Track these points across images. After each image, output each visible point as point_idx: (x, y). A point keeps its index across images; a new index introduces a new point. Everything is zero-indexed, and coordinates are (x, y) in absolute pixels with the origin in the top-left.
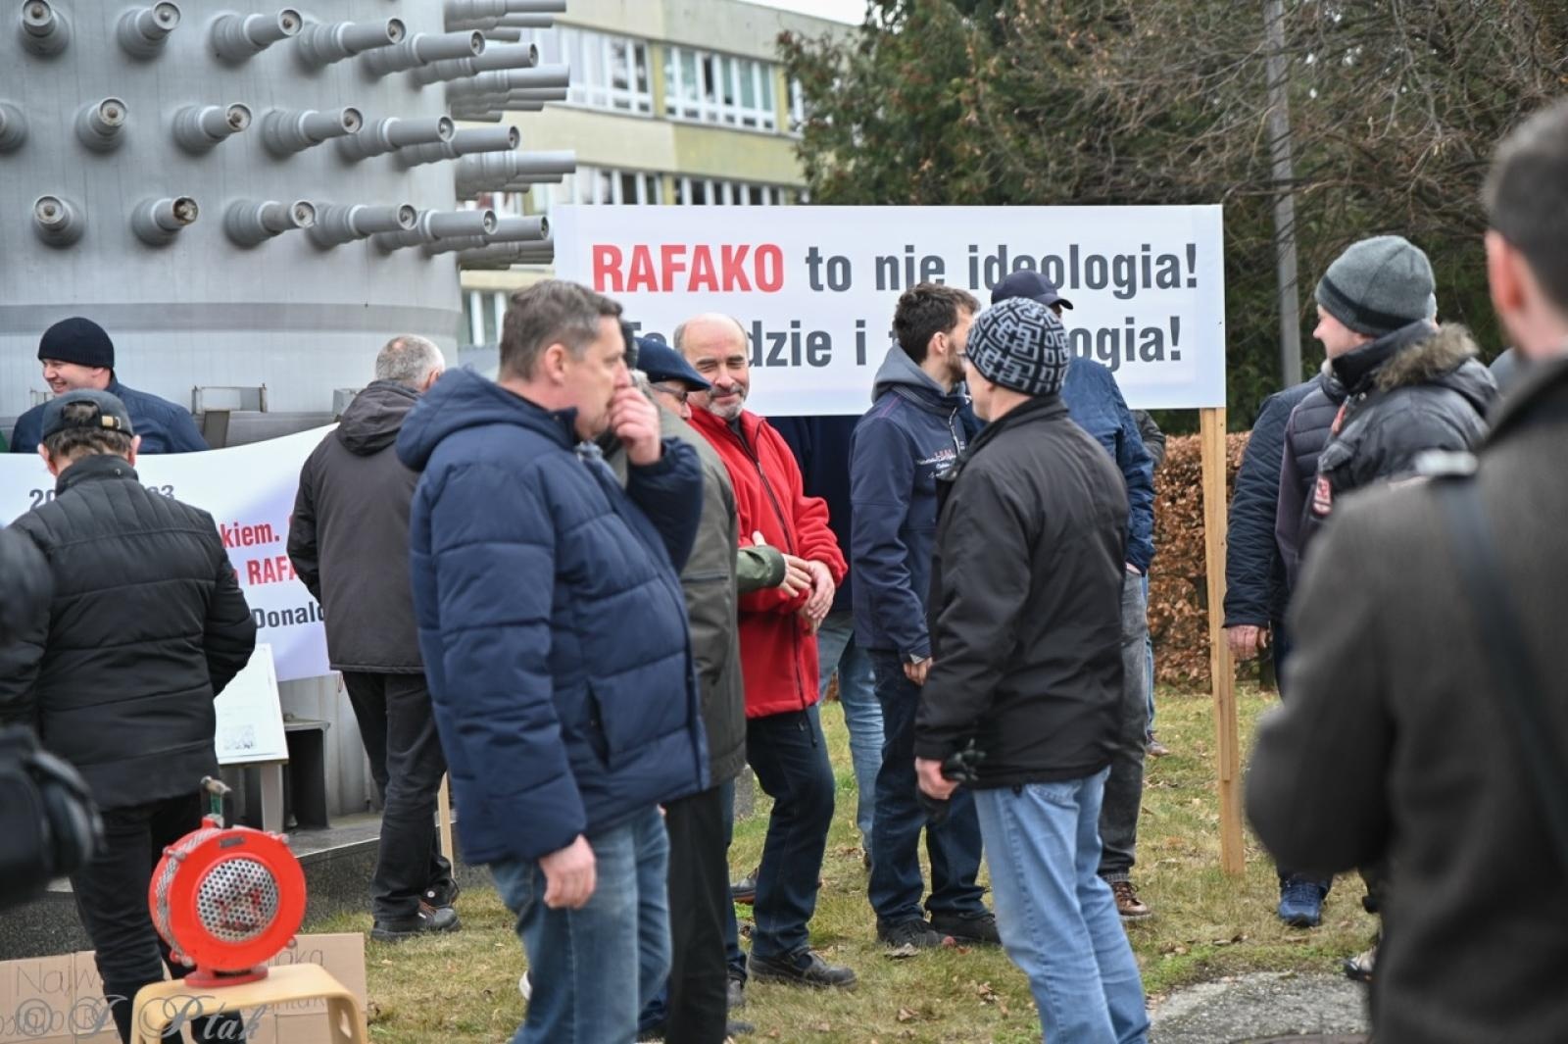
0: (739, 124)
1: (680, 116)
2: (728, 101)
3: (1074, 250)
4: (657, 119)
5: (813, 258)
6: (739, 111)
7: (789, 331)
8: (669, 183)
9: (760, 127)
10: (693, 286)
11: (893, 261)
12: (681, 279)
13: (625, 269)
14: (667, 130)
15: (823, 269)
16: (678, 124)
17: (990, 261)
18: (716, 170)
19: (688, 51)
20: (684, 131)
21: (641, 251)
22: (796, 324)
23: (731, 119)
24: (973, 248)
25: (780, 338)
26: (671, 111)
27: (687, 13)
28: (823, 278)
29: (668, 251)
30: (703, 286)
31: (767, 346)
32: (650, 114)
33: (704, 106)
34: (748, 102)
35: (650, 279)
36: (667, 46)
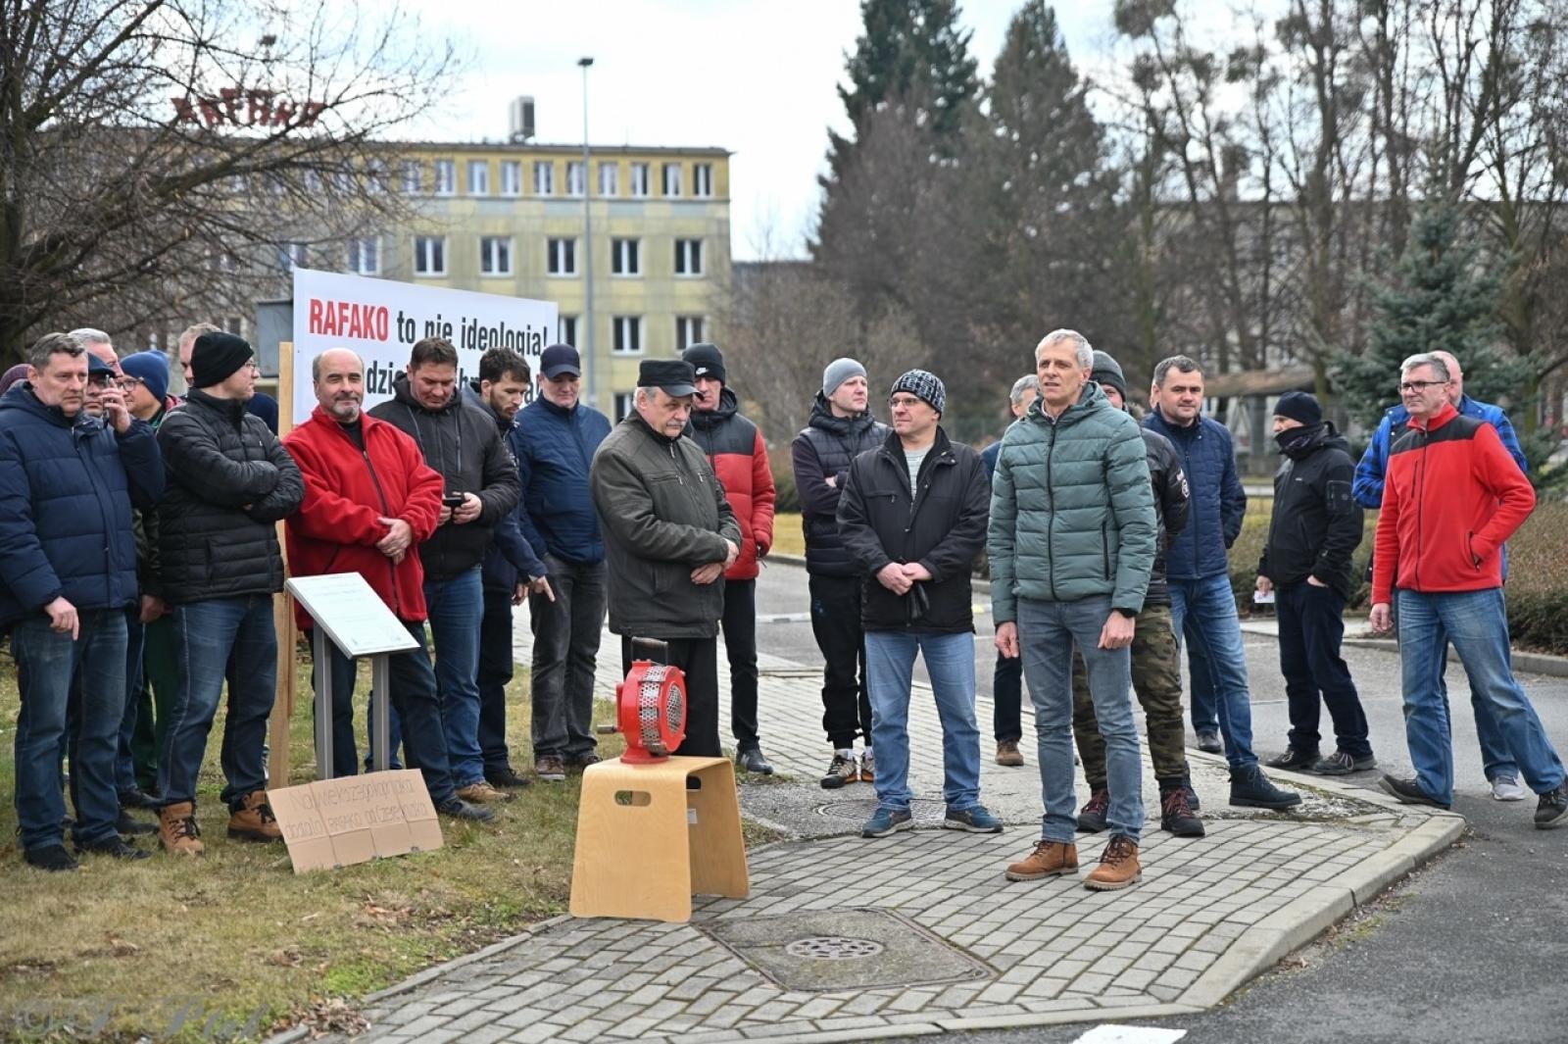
3: (502, 324)
5: (400, 320)
7: (388, 369)
10: (351, 335)
11: (432, 324)
12: (347, 326)
13: (323, 318)
15: (404, 325)
17: (470, 328)
21: (330, 305)
22: (391, 365)
24: (464, 320)
25: (383, 372)
28: (404, 335)
29: (343, 306)
30: (355, 333)
31: (379, 377)
35: (332, 326)
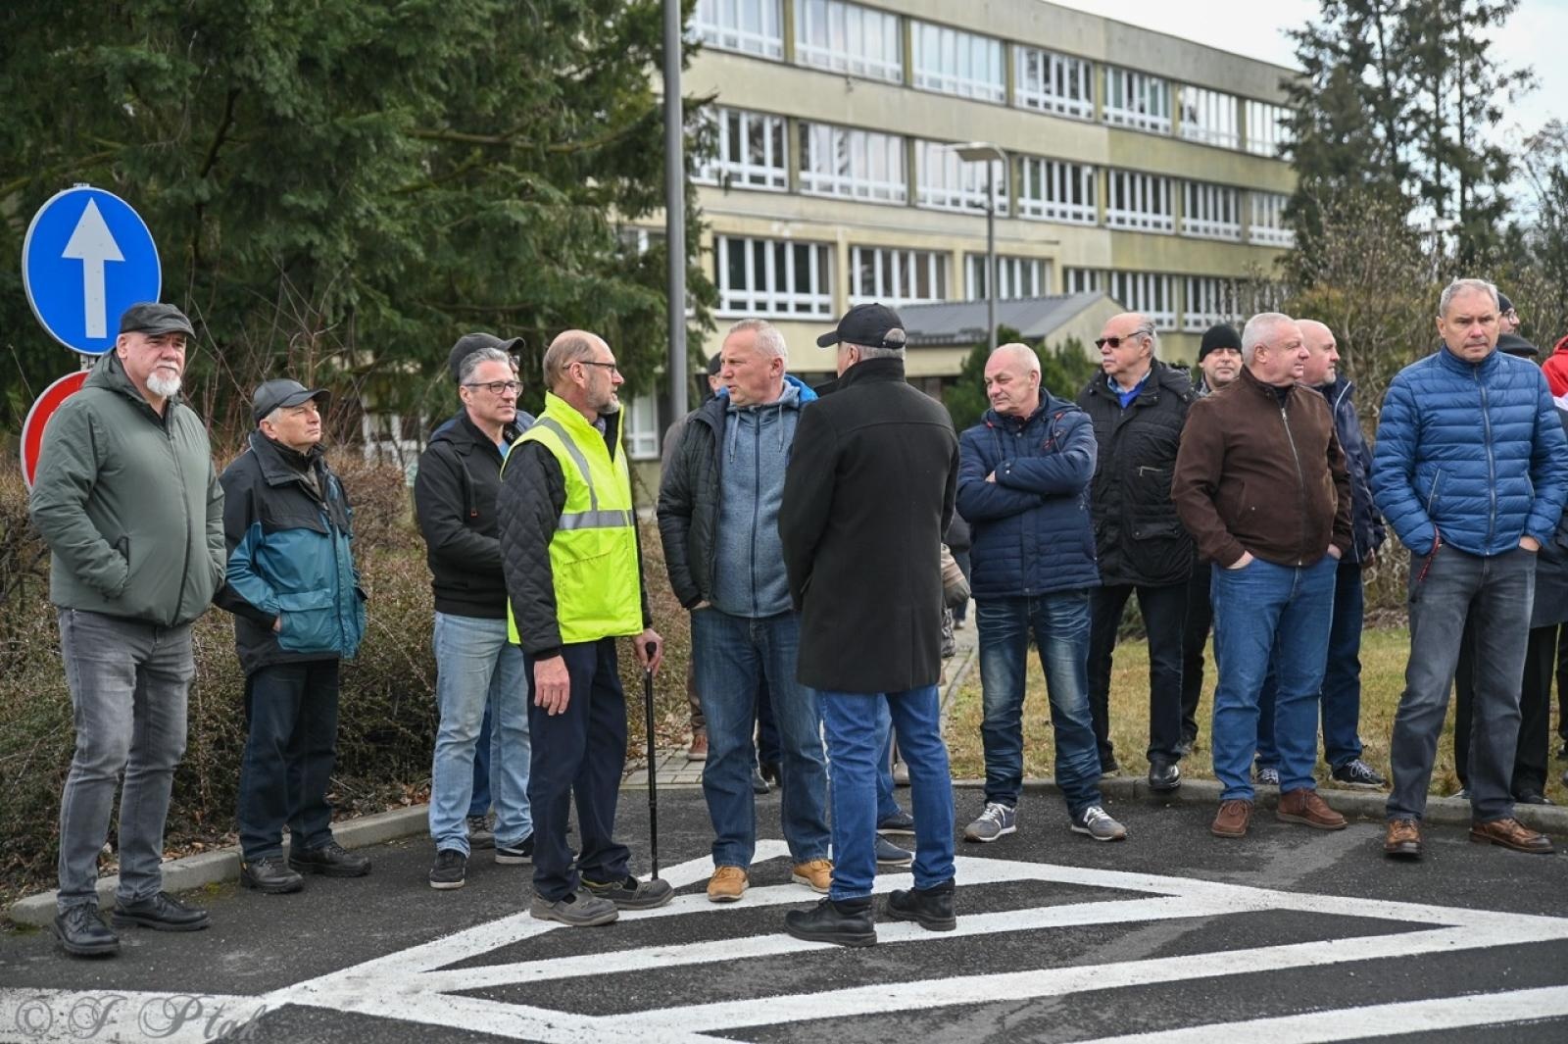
0: (1148, 128)
1: (1111, 121)
2: (1142, 110)
4: (1097, 123)
6: (1148, 118)
8: (1102, 173)
9: (1161, 131)
14: (1104, 132)
16: (1111, 128)
18: (1133, 165)
19: (1118, 69)
20: (1116, 133)
23: (1142, 124)
26: (1106, 117)
27: (1121, 40)
32: (1092, 119)
33: (1125, 113)
34: (1154, 112)
36: (1105, 65)
